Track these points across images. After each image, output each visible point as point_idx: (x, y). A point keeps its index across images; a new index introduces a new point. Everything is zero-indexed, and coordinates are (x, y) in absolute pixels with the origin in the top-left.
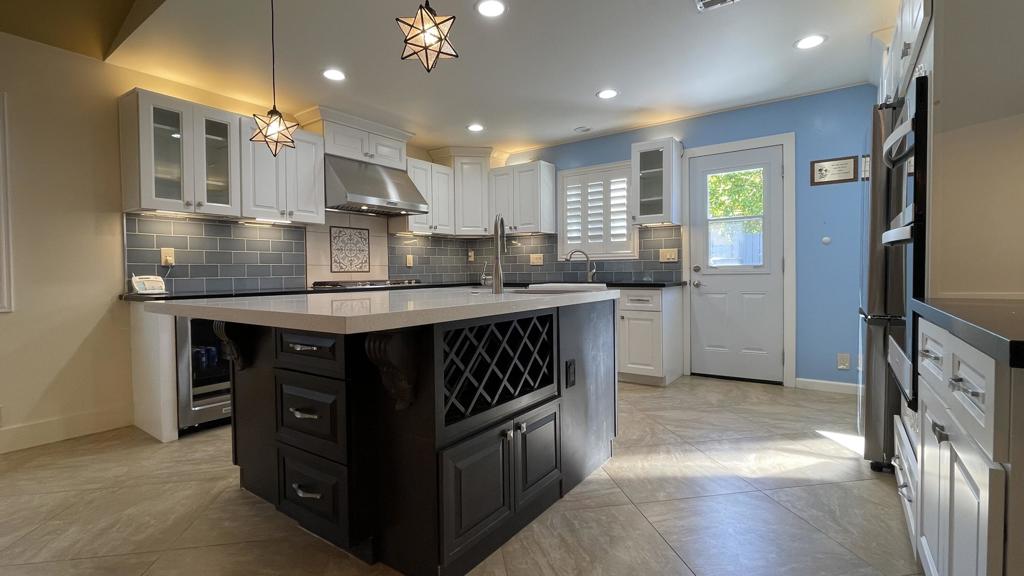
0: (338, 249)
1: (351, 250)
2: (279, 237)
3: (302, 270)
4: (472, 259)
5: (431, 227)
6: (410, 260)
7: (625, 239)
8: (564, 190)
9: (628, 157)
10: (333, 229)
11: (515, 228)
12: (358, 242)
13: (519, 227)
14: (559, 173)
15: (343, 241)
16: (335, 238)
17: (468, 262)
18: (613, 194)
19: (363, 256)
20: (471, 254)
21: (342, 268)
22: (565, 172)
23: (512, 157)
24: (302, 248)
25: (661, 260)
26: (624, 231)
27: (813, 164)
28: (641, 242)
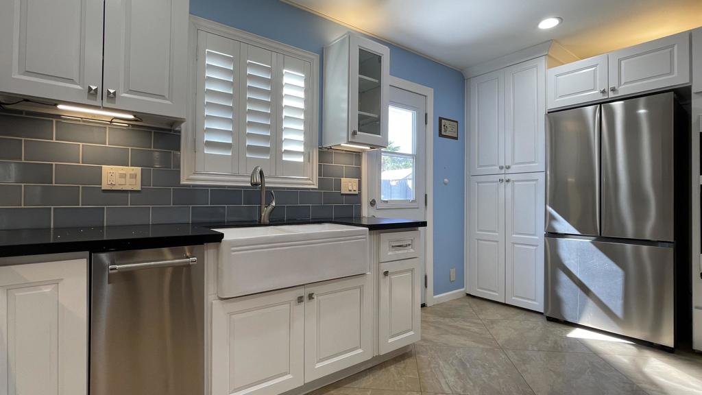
7: (301, 159)
14: (191, 18)
25: (343, 191)
26: (301, 148)
27: (441, 119)
28: (320, 166)
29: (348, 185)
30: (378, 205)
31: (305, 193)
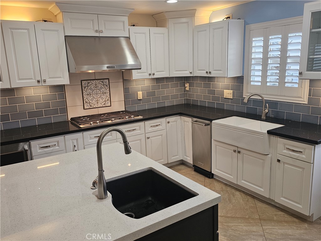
0: (88, 95)
1: (97, 94)
2: (48, 92)
3: (64, 110)
4: (187, 89)
5: (150, 75)
6: (140, 95)
8: (250, 42)
9: (301, 13)
10: (83, 82)
11: (210, 73)
12: (101, 88)
13: (212, 72)
14: (246, 26)
15: (91, 89)
16: (85, 87)
17: (185, 90)
18: (290, 48)
19: (105, 97)
20: (187, 85)
21: (91, 106)
22: (253, 26)
23: (214, 14)
24: (63, 96)
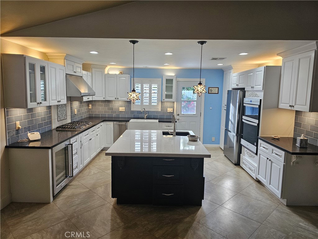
0: (59, 111)
1: (62, 111)
3: (51, 123)
4: (90, 108)
6: (76, 111)
12: (64, 107)
13: (119, 98)
19: (65, 113)
21: (60, 119)
25: (168, 112)
26: (156, 101)
27: (209, 88)
28: (161, 106)
29: (170, 110)
30: (180, 115)
31: (157, 112)
